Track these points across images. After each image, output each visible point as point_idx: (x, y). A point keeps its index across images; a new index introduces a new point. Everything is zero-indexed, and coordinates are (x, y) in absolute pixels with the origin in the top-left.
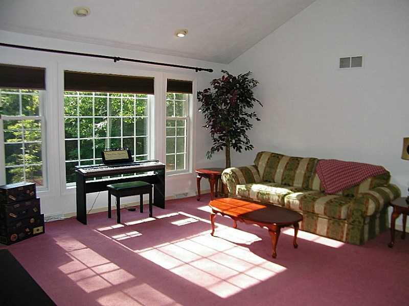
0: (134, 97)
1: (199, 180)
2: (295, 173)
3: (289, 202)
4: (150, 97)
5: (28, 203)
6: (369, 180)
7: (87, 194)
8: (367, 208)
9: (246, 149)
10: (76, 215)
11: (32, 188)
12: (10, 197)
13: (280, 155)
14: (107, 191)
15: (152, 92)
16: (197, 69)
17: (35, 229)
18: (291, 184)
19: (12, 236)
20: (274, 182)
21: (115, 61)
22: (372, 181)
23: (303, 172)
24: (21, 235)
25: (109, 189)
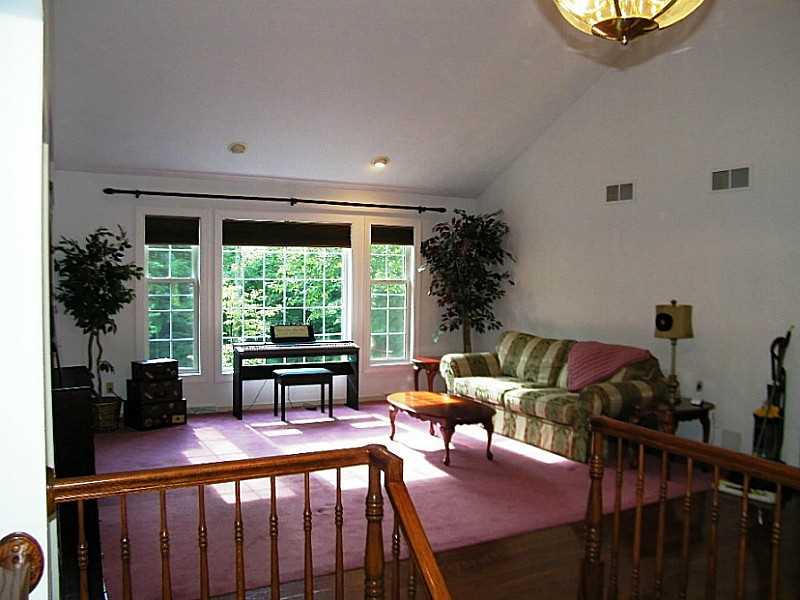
0: (323, 252)
1: (416, 373)
2: (541, 361)
3: (508, 401)
4: (345, 252)
5: (167, 384)
6: (624, 370)
7: (244, 382)
8: (592, 407)
9: (489, 328)
10: (232, 409)
11: (174, 366)
12: (147, 373)
13: (528, 335)
14: (273, 380)
15: (348, 245)
16: (421, 210)
17: (174, 417)
18: (534, 379)
19: (147, 421)
20: (516, 376)
21: (292, 205)
22: (626, 373)
23: (551, 361)
24: (158, 421)
25: (276, 377)
